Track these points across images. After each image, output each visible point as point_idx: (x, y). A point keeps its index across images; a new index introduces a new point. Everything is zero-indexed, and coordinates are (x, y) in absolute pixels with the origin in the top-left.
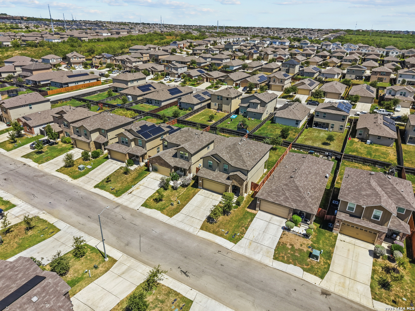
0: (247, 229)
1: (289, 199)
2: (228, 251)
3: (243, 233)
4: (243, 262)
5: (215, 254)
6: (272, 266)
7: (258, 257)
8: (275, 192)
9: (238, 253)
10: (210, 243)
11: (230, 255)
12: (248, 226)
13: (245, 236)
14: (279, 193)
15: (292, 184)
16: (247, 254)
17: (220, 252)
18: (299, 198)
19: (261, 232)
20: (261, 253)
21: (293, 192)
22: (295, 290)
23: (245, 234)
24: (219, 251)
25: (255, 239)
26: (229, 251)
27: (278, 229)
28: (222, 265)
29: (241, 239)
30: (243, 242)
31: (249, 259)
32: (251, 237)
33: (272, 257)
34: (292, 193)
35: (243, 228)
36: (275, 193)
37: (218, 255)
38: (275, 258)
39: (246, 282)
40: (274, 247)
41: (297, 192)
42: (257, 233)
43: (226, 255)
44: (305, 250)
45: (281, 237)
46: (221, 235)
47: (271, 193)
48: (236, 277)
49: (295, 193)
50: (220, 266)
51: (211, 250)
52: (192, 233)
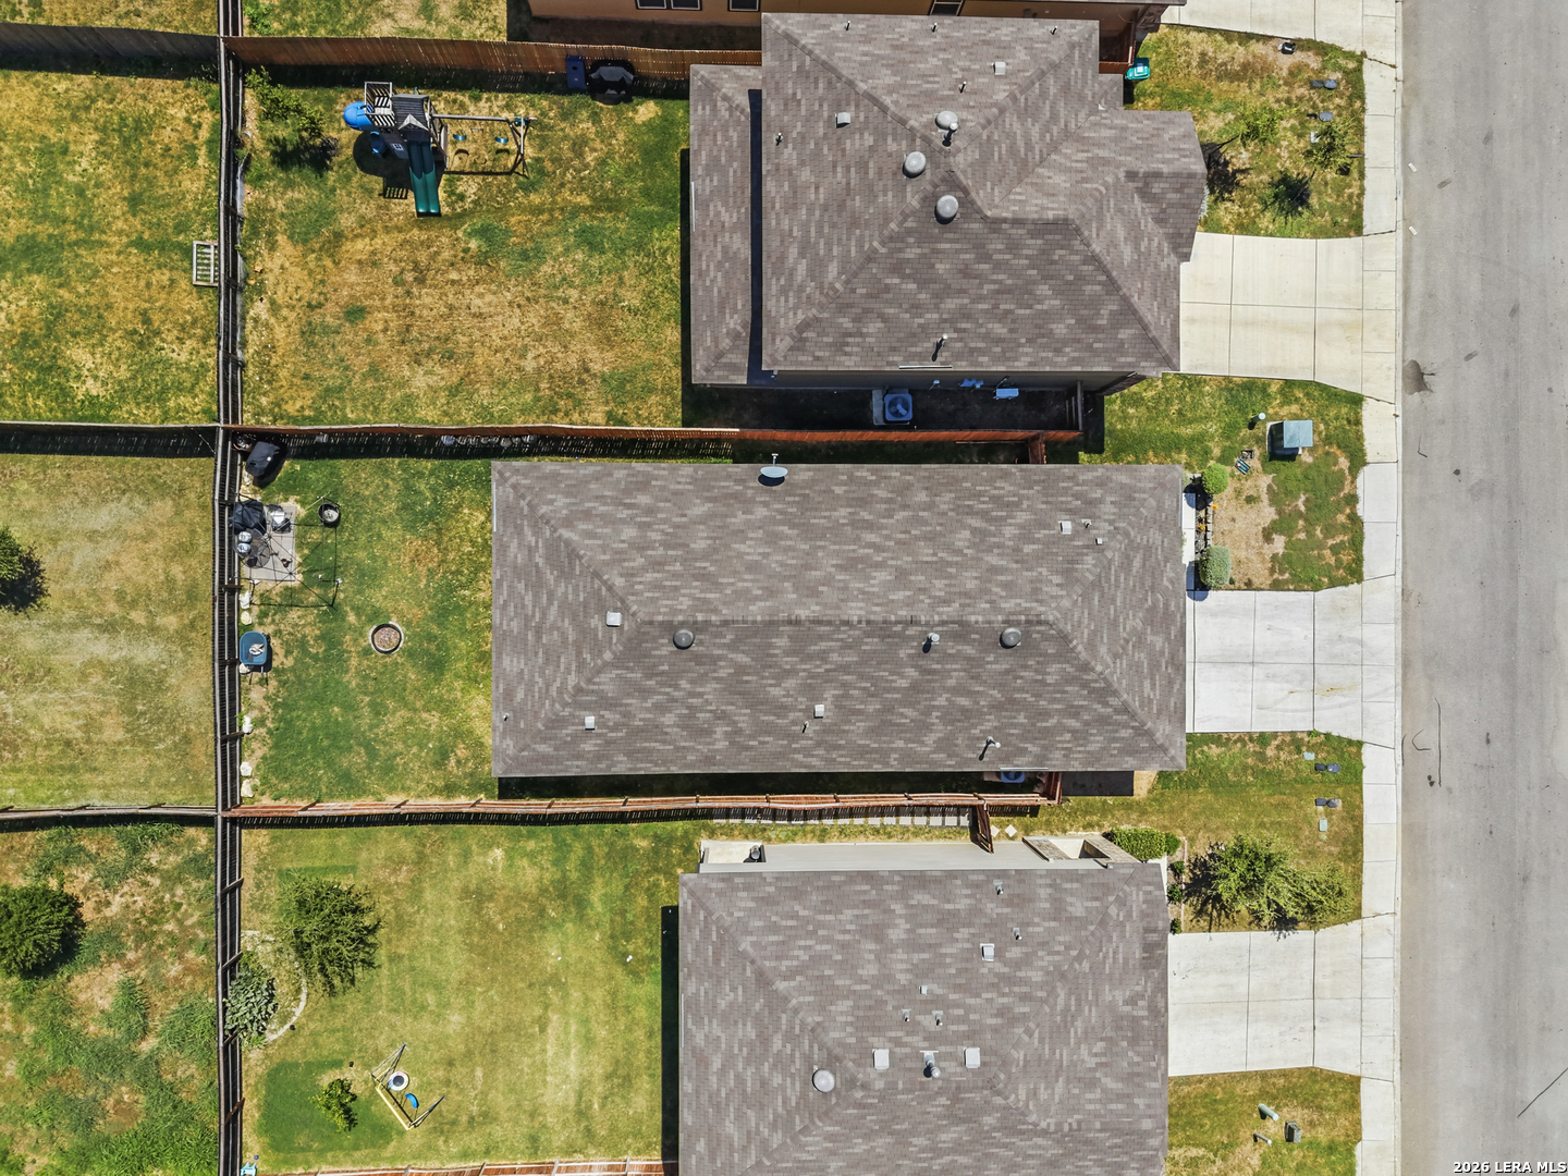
0: (1263, 739)
1: (1154, 606)
2: (1411, 749)
3: (1295, 742)
4: (1431, 678)
5: (1450, 790)
6: (1399, 576)
7: (1385, 639)
8: (1141, 686)
9: (1399, 713)
10: (1413, 836)
11: (1428, 738)
12: (1251, 740)
13: (1302, 725)
14: (1139, 665)
15: (1080, 622)
16: (1390, 679)
17: (1435, 778)
18: (1137, 563)
19: (1259, 672)
20: (1356, 634)
21: (1113, 601)
22: (1457, 472)
23: (1293, 733)
24: (1432, 784)
25: (1301, 682)
26: (1407, 751)
27: (1214, 615)
28: (1488, 741)
29: (1327, 735)
30: (1335, 720)
31: (1406, 665)
32: (1301, 701)
33: (1355, 587)
34: (1124, 602)
35: (1270, 752)
36: (1147, 684)
37: (1449, 778)
38: (1355, 573)
39: (1512, 633)
40: (1305, 597)
41: (1108, 580)
42: (1271, 686)
43: (1435, 751)
44: (1265, 480)
45: (1249, 586)
46: (1355, 817)
47: (1150, 701)
48: (1509, 672)
49: (1117, 587)
50: (1497, 745)
51: (1440, 812)
52: (1398, 932)
